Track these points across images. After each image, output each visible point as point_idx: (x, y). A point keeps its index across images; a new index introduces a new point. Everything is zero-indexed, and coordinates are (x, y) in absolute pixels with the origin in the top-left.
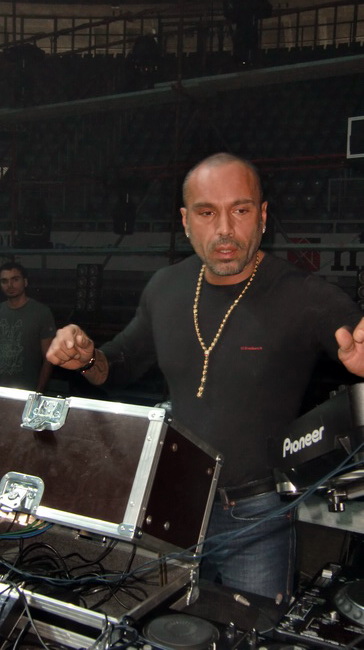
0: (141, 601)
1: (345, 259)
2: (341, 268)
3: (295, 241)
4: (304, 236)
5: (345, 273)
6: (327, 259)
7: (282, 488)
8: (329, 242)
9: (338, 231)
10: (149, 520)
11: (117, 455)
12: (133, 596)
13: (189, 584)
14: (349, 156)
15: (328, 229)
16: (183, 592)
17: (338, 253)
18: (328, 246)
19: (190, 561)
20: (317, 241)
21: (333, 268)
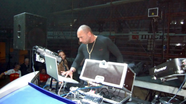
0: (122, 100)
1: (144, 37)
2: (143, 39)
3: (134, 33)
4: (135, 32)
5: (144, 39)
6: (140, 37)
7: (153, 78)
8: (141, 33)
9: (142, 31)
10: (124, 85)
11: (118, 72)
12: (120, 99)
13: (130, 98)
14: (149, 16)
15: (140, 31)
16: (129, 99)
17: (142, 36)
18: (140, 34)
19: (130, 93)
20: (138, 33)
21: (141, 39)
